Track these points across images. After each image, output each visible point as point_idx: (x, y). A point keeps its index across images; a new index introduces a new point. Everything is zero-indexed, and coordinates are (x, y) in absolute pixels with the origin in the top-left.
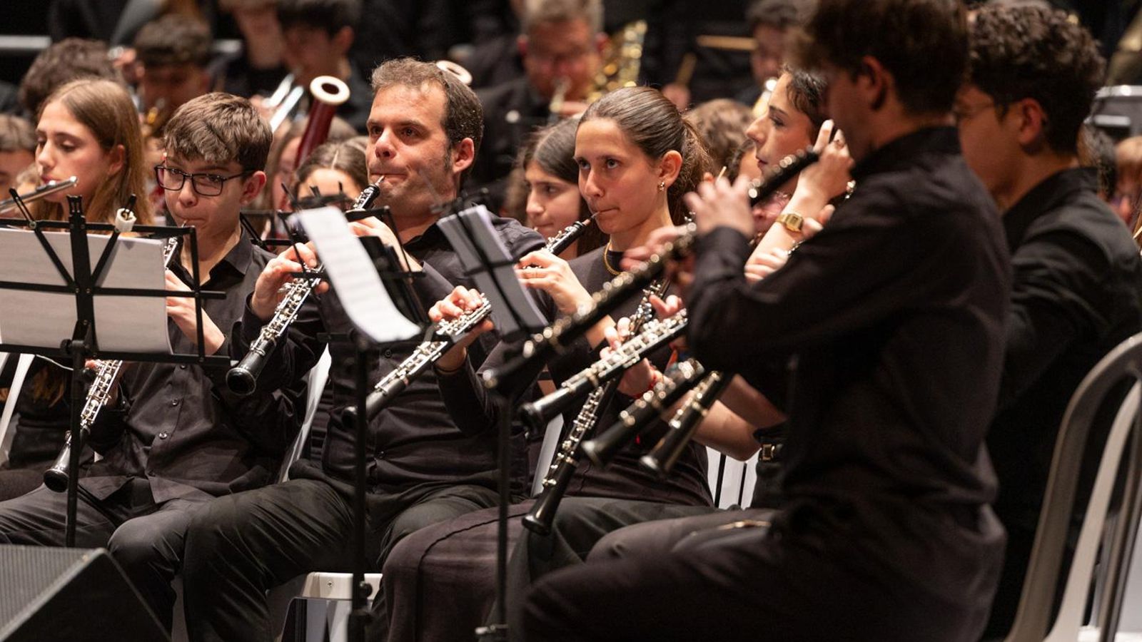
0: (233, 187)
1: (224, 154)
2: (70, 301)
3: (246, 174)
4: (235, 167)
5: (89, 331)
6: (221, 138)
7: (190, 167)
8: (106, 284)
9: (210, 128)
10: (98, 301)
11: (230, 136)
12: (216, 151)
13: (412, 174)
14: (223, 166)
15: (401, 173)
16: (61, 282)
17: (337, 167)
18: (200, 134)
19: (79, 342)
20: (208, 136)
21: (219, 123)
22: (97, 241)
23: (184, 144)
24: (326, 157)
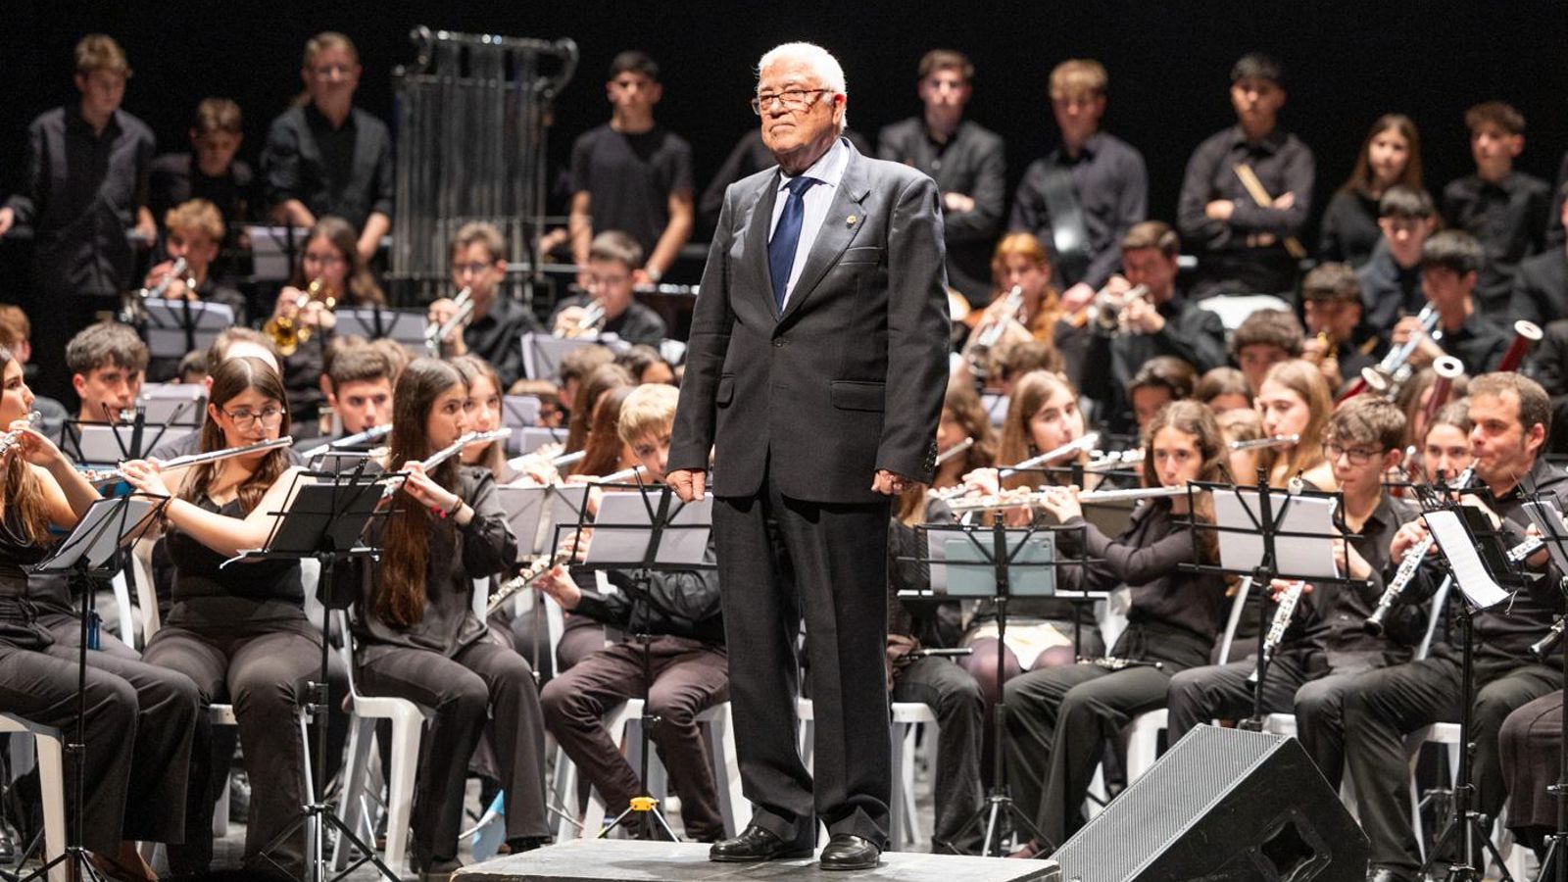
0: (1376, 459)
1: (1370, 437)
2: (1259, 540)
3: (1386, 450)
4: (1378, 446)
5: (1271, 560)
6: (1368, 425)
7: (1346, 445)
8: (1283, 528)
9: (1361, 418)
10: (1278, 540)
11: (1374, 424)
12: (1364, 435)
13: (1498, 456)
14: (1370, 445)
15: (1491, 455)
16: (1253, 527)
17: (1452, 423)
18: (1354, 423)
19: (1265, 569)
20: (1359, 424)
21: (1367, 415)
22: (1277, 500)
23: (1342, 429)
24: (1443, 416)
